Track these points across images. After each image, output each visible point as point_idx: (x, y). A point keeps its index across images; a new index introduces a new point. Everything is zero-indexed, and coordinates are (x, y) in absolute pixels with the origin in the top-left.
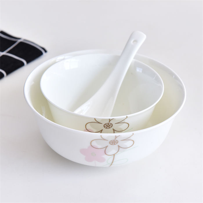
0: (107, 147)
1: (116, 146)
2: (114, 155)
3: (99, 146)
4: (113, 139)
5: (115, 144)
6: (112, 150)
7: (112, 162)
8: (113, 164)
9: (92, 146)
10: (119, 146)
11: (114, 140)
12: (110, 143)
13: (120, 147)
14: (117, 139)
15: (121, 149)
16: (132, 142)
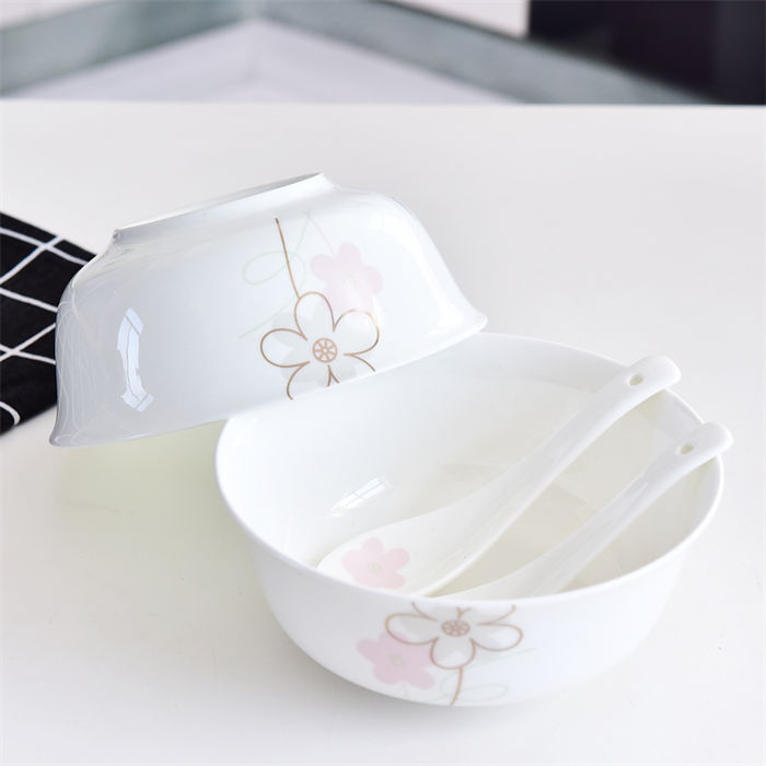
0: (435, 641)
1: (464, 641)
2: (461, 669)
3: (413, 637)
4: (454, 616)
5: (459, 635)
6: (454, 652)
7: (458, 692)
8: (460, 696)
9: (389, 633)
10: (474, 643)
11: (456, 622)
12: (444, 628)
13: (479, 645)
14: (465, 618)
15: (479, 651)
16: (517, 635)
